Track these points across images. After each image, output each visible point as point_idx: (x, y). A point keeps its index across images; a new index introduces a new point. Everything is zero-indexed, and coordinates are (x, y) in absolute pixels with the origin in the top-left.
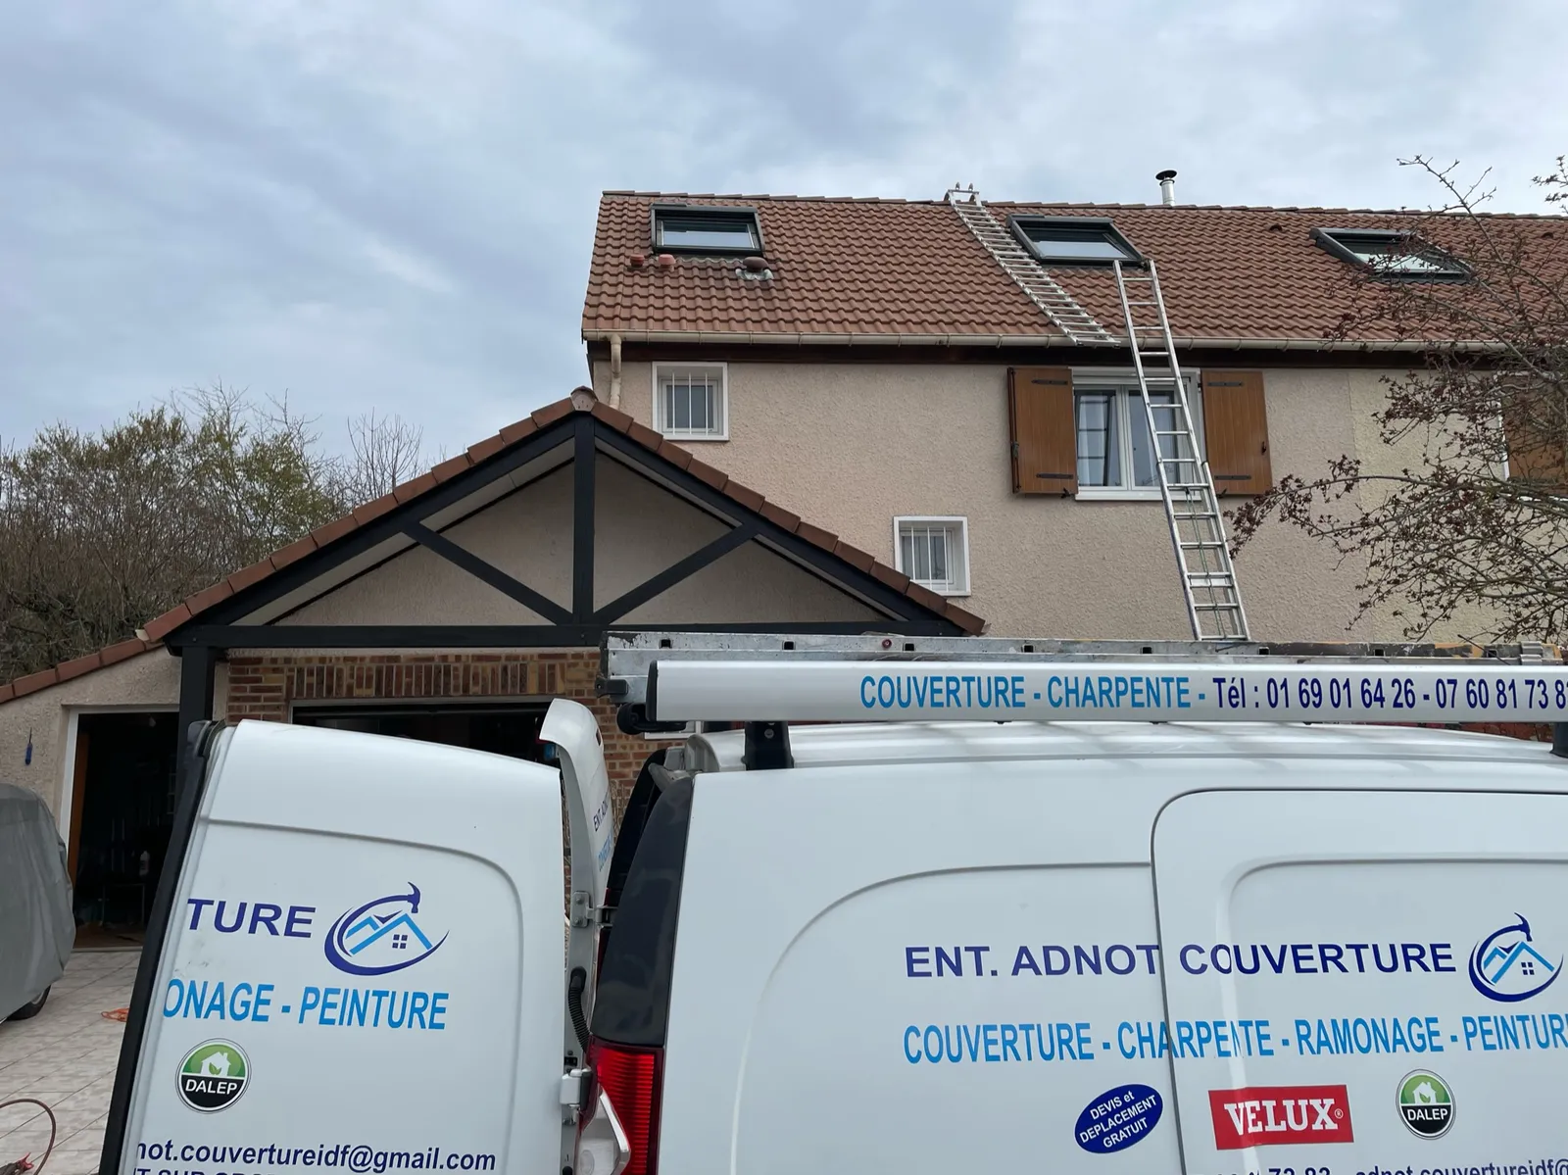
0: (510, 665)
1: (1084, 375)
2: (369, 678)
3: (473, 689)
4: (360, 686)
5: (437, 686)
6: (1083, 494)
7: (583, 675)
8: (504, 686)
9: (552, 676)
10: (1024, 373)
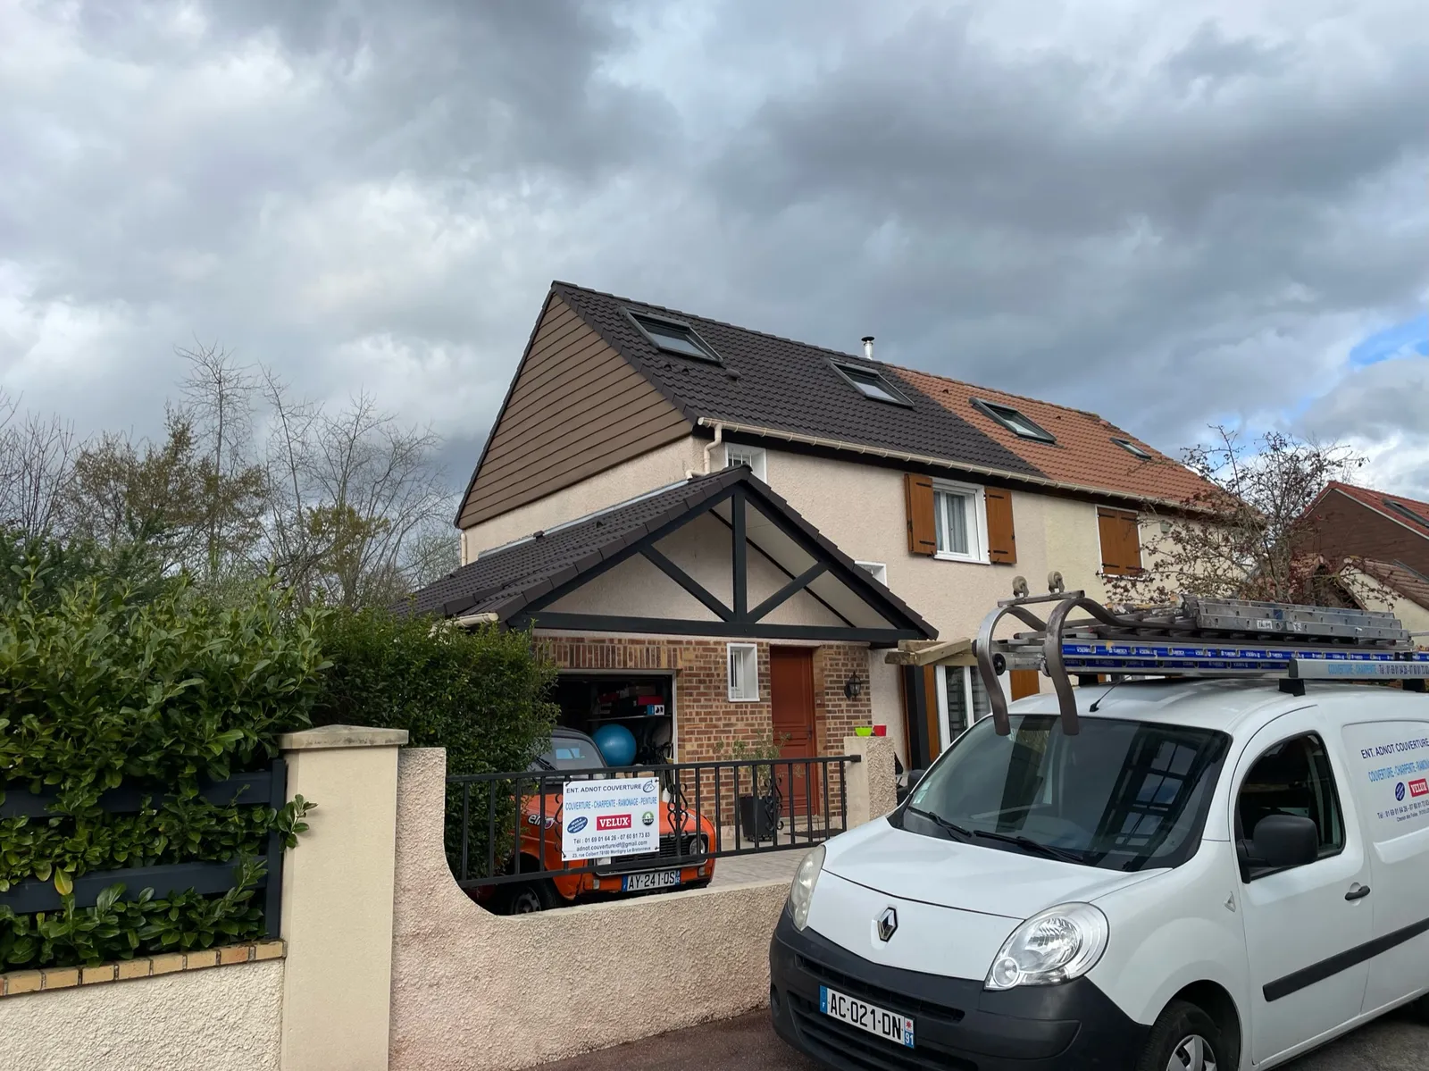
0: (651, 647)
1: (939, 483)
2: (566, 653)
3: (630, 664)
4: (560, 659)
5: (608, 661)
6: (939, 555)
7: (693, 657)
8: (648, 663)
9: (675, 656)
10: (915, 478)
